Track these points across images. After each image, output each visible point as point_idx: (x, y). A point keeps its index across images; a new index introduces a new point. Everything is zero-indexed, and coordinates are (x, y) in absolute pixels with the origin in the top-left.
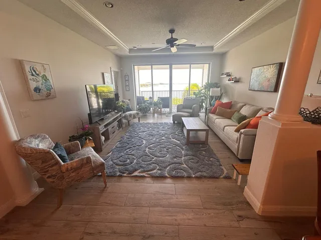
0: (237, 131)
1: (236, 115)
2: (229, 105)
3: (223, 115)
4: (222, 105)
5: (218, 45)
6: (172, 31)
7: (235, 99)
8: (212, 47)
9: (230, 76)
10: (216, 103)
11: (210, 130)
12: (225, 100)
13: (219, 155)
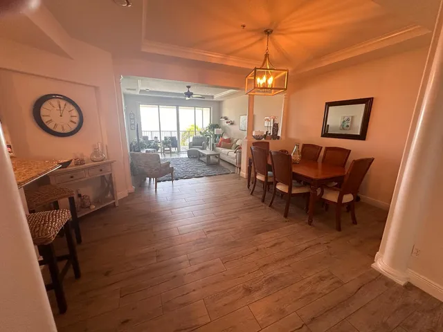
0: (235, 152)
1: (234, 146)
2: (229, 141)
3: (225, 147)
4: (224, 140)
5: (217, 96)
6: (189, 87)
7: (232, 136)
8: (213, 97)
9: (227, 119)
10: (220, 140)
11: (217, 156)
12: (225, 137)
13: (227, 167)
